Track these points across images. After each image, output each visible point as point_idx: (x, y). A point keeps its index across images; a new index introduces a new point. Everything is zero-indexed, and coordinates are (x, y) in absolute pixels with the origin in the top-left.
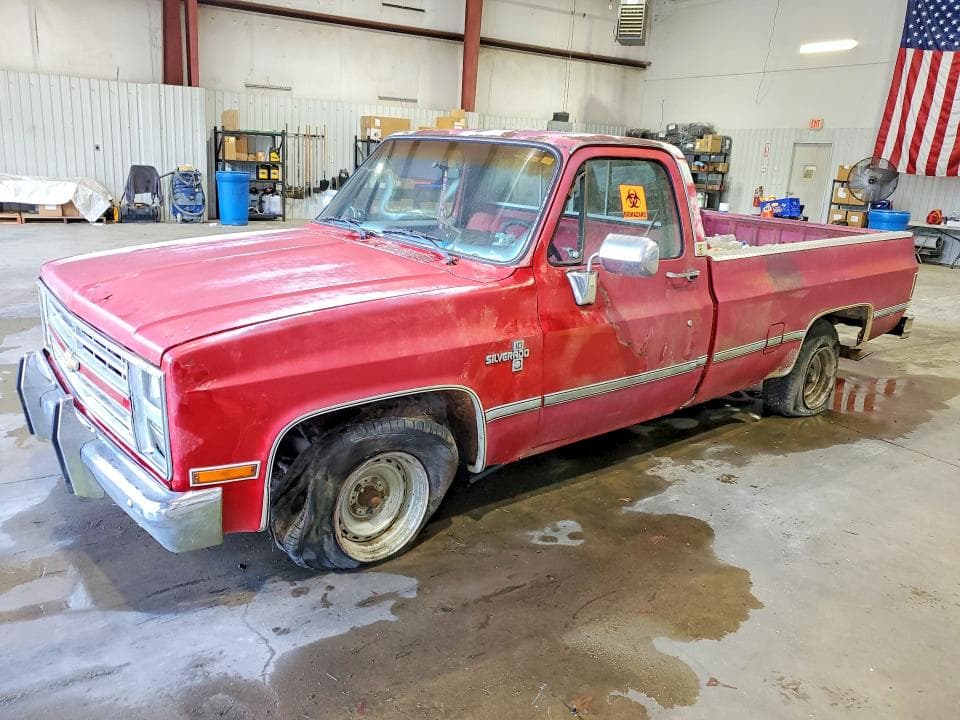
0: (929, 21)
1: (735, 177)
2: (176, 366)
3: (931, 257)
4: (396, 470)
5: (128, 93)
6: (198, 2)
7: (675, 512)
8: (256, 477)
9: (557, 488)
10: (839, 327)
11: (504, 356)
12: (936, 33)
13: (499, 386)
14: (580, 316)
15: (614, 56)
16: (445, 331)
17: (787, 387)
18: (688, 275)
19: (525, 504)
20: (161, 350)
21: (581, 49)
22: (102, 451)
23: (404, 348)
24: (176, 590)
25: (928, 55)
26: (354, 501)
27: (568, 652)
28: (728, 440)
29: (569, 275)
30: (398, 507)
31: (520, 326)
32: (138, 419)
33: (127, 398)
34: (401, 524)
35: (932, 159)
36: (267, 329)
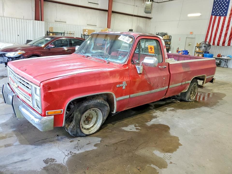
0: (218, 9)
1: (172, 45)
2: (43, 86)
3: (218, 65)
4: (95, 112)
5: (26, 22)
6: (44, 1)
7: (161, 123)
8: (62, 113)
9: (133, 117)
10: (198, 80)
11: (121, 85)
12: (220, 12)
13: (120, 92)
14: (139, 76)
15: (144, 16)
16: (107, 79)
17: (186, 94)
18: (164, 67)
19: (125, 121)
20: (40, 82)
21: (136, 14)
22: (24, 107)
23: (98, 83)
24: (41, 141)
25: (218, 17)
26: (84, 120)
27: (137, 156)
28: (172, 107)
29: (136, 66)
30: (95, 121)
31: (125, 78)
32: (33, 99)
33: (31, 94)
34: (96, 125)
35: (218, 42)
36: (65, 78)
